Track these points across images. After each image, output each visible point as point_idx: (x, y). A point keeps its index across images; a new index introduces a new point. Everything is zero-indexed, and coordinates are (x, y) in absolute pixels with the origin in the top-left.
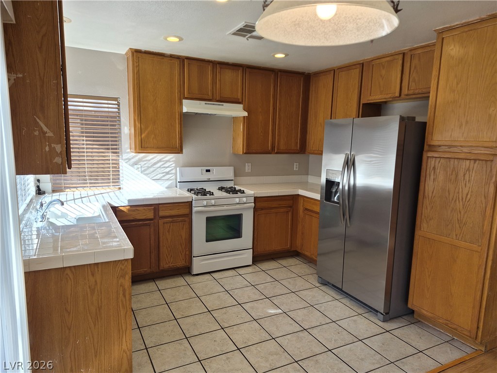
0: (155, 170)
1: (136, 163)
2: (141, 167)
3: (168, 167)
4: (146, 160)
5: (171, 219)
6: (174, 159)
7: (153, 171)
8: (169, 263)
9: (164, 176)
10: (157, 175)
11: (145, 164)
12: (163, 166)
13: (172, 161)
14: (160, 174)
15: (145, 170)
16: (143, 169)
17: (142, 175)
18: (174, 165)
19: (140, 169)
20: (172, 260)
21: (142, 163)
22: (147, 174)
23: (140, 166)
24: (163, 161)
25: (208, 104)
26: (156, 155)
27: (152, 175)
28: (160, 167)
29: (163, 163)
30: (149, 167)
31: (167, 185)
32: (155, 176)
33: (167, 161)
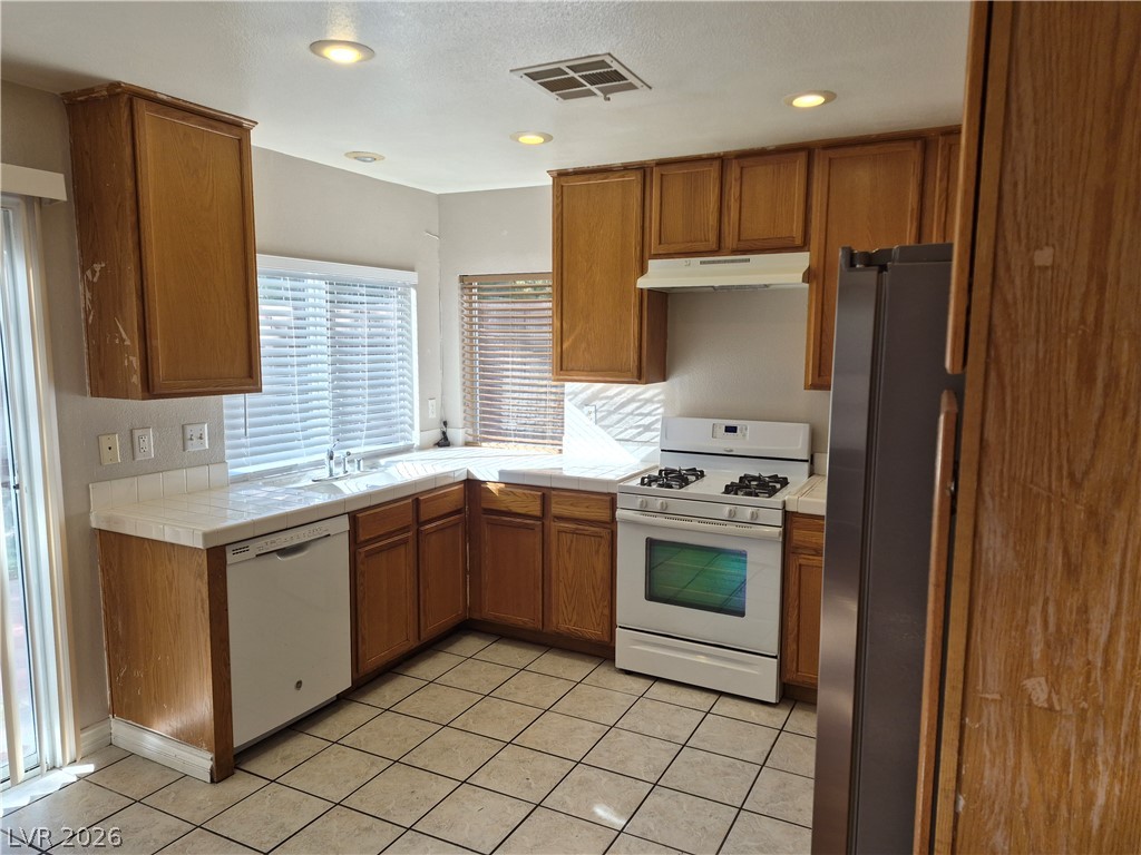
0: (623, 419)
1: (586, 403)
2: (596, 411)
3: (649, 414)
4: (607, 398)
5: (572, 526)
6: (661, 397)
7: (618, 422)
8: (570, 621)
9: (639, 434)
10: (626, 429)
11: (604, 405)
12: (638, 411)
13: (658, 402)
14: (631, 428)
15: (603, 418)
16: (599, 415)
17: (597, 427)
18: (661, 411)
19: (593, 415)
20: (575, 617)
21: (599, 403)
22: (608, 427)
23: (593, 409)
24: (639, 401)
25: (709, 262)
26: (625, 386)
27: (615, 430)
28: (632, 413)
29: (638, 404)
30: (610, 413)
31: (643, 455)
32: (621, 432)
33: (647, 401)
